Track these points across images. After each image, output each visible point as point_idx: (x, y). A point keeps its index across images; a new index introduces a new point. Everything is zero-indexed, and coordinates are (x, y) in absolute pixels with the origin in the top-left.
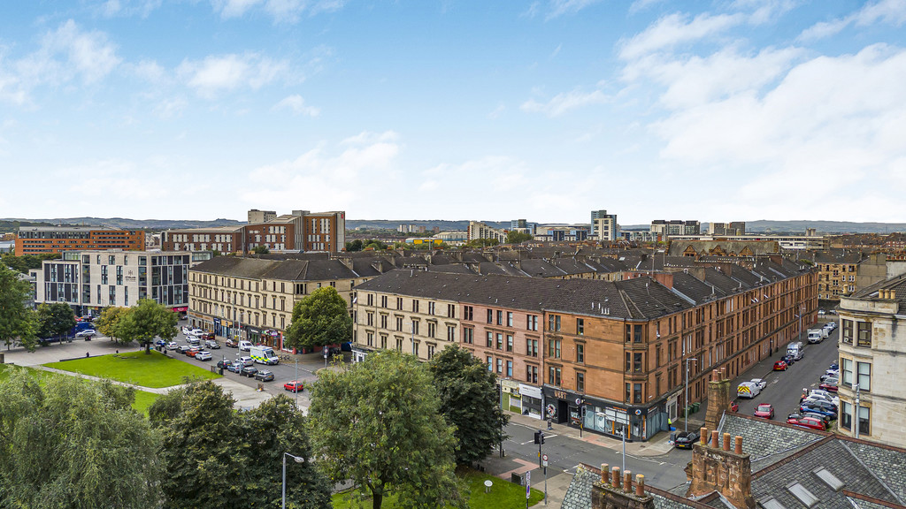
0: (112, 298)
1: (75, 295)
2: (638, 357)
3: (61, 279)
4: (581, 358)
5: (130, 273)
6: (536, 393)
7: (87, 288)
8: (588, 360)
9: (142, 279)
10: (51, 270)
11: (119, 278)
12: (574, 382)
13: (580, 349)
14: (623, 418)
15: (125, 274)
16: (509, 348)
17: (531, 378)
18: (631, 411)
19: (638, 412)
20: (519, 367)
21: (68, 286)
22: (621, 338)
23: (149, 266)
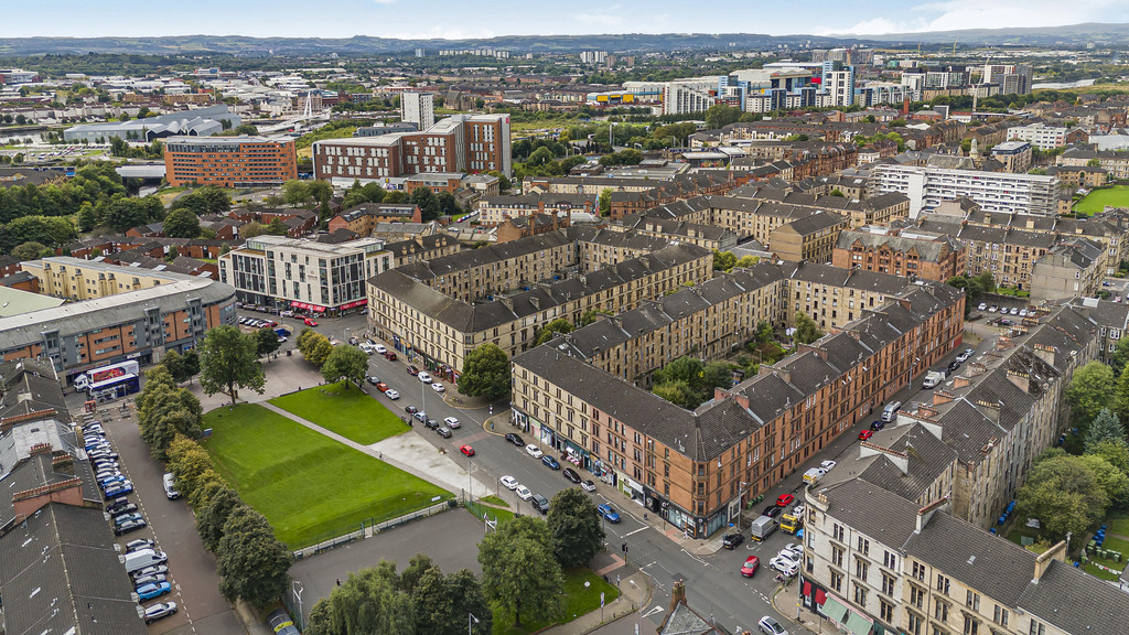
0: (297, 292)
1: (263, 286)
2: (701, 485)
3: (248, 270)
4: (667, 474)
5: (312, 272)
6: (640, 489)
7: (273, 283)
8: (672, 476)
9: (324, 279)
10: (239, 261)
11: (302, 275)
12: (663, 489)
13: (667, 468)
14: (691, 522)
15: (307, 273)
16: (623, 450)
17: (637, 476)
18: (696, 520)
19: (701, 521)
20: (630, 466)
21: (255, 277)
22: (691, 470)
23: (329, 268)
